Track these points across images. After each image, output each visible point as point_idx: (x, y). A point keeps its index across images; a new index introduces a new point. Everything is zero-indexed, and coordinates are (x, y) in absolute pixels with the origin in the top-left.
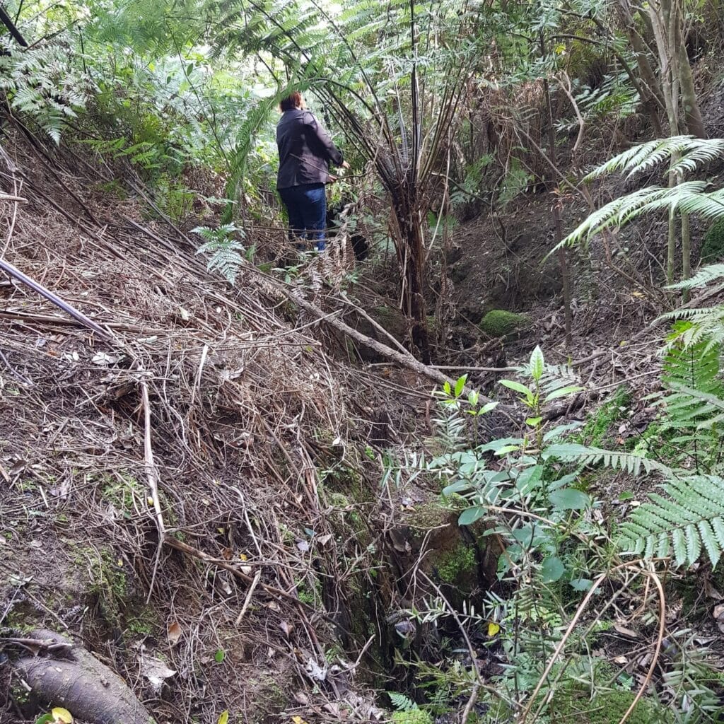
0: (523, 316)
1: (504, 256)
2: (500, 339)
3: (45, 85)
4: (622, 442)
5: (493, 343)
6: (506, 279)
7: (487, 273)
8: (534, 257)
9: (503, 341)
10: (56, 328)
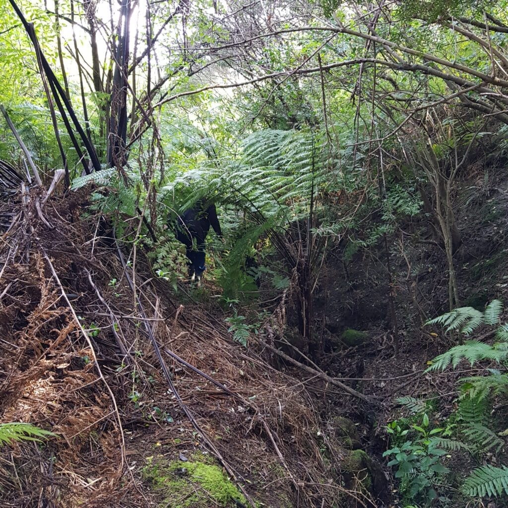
0: (365, 333)
1: (348, 291)
2: (355, 348)
3: (172, 265)
4: (438, 423)
5: (350, 350)
6: (352, 308)
7: (339, 301)
8: (367, 296)
9: (357, 349)
10: (220, 396)
